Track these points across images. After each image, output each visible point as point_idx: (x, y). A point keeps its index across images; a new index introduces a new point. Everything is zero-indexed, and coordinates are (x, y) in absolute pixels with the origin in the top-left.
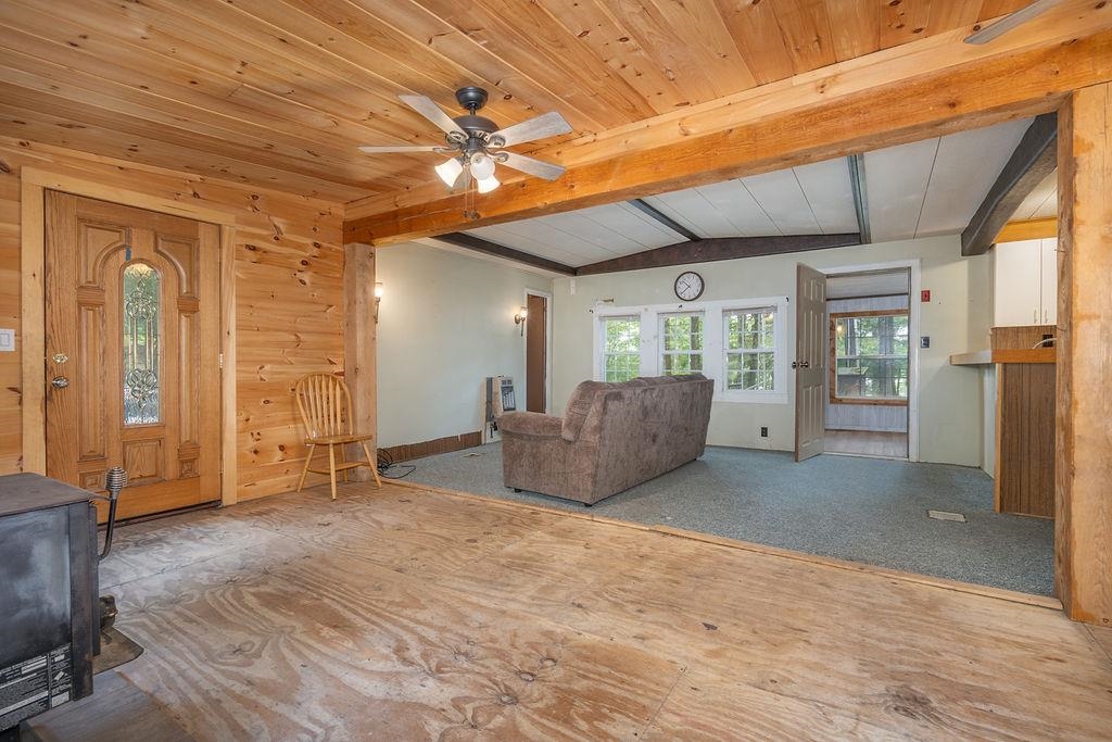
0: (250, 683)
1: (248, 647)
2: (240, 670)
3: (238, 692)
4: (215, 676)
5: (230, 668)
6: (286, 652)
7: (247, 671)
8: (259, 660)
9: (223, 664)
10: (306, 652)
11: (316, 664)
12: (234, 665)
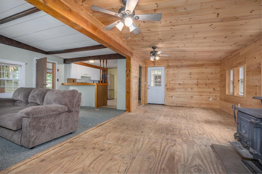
0: (202, 161)
1: (196, 170)
2: (202, 165)
3: (206, 160)
4: (209, 168)
5: (204, 167)
6: (189, 161)
7: (201, 163)
8: (197, 164)
9: (205, 170)
10: (186, 158)
11: (187, 154)
12: (203, 167)
